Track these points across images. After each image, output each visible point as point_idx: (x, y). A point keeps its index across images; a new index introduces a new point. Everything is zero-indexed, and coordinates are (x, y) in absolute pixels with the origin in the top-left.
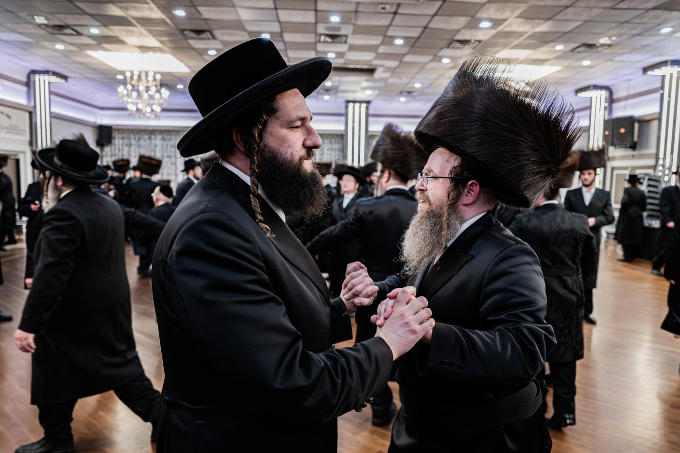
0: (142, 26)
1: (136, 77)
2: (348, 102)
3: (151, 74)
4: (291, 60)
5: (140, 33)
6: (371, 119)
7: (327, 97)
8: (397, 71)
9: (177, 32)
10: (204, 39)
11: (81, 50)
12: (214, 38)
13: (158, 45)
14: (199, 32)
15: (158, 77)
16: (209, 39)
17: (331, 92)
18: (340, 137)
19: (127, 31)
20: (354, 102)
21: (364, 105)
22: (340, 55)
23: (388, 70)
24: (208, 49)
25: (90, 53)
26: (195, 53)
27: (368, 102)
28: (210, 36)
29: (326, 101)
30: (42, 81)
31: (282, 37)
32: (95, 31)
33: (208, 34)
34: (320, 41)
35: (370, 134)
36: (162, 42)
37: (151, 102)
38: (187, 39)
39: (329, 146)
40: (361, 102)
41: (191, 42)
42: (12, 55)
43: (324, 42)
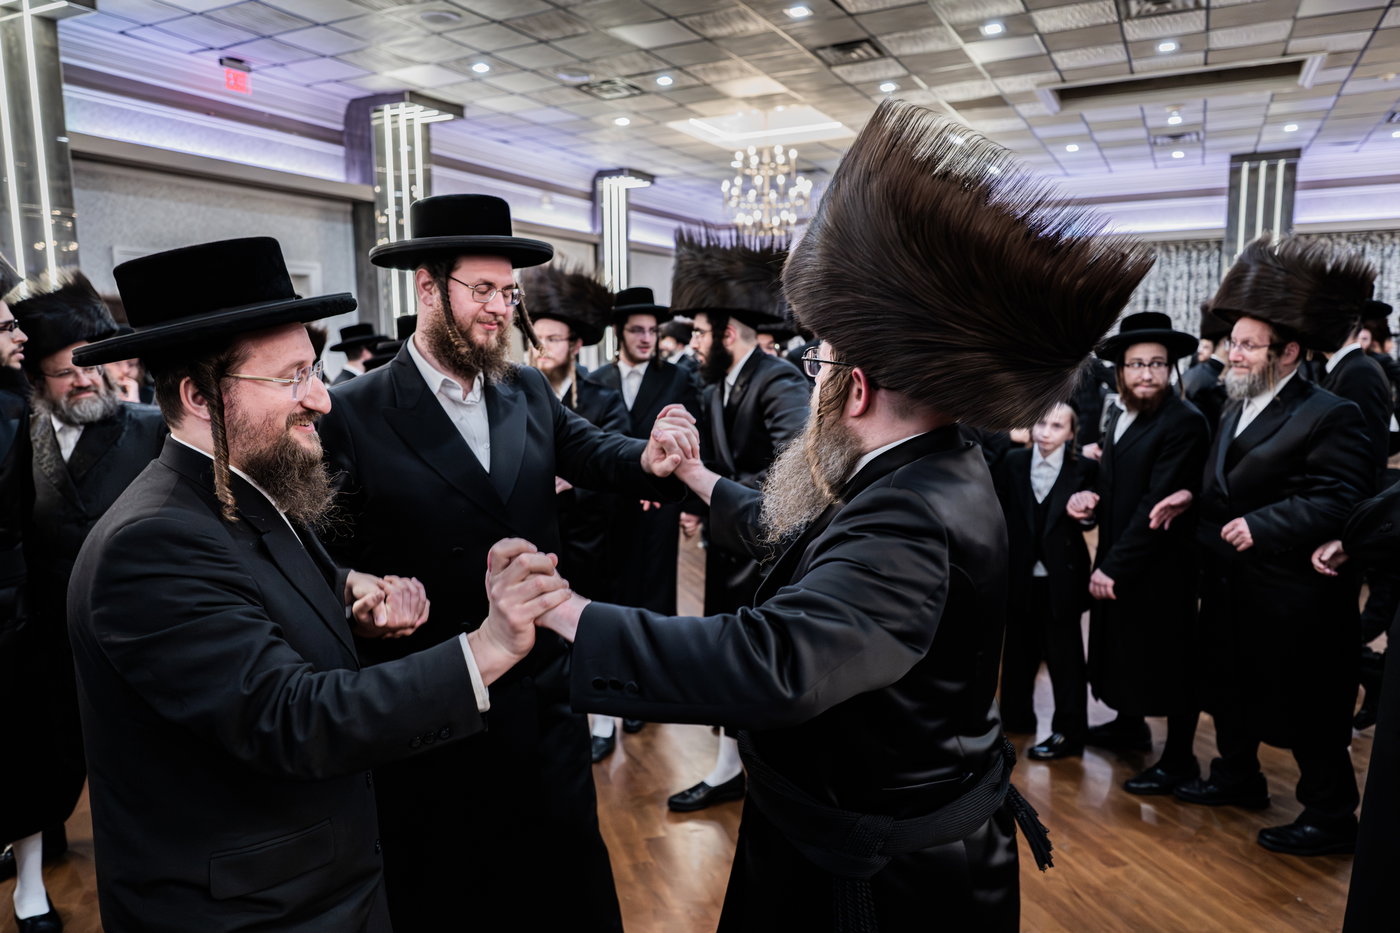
0: (740, 56)
1: (754, 161)
2: (1237, 159)
3: (778, 150)
4: (1066, 77)
5: (742, 70)
6: (1300, 195)
7: (1178, 154)
8: (1367, 57)
9: (809, 55)
10: (861, 60)
11: (657, 123)
12: (881, 52)
13: (779, 88)
14: (846, 47)
15: (793, 154)
16: (872, 59)
17: (1182, 140)
18: (1214, 246)
19: (718, 71)
20: (1254, 157)
21: (1282, 164)
22: (1185, 43)
23: (1336, 58)
24: (878, 82)
25: (673, 125)
26: (857, 95)
27: (1296, 153)
28: (874, 54)
29: (1179, 163)
30: (614, 190)
31: (1031, 23)
32: (665, 81)
33: (867, 47)
34: (1129, 17)
35: (1297, 230)
36: (783, 83)
37: (781, 206)
38: (829, 65)
39: (1184, 268)
40: (1272, 156)
41: (838, 70)
42: (562, 149)
43: (1139, 16)
